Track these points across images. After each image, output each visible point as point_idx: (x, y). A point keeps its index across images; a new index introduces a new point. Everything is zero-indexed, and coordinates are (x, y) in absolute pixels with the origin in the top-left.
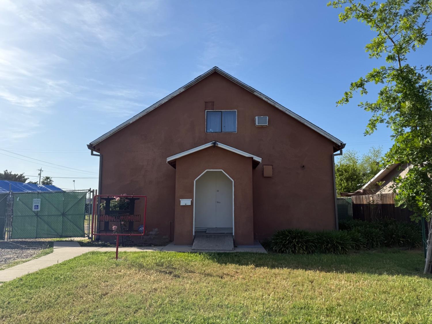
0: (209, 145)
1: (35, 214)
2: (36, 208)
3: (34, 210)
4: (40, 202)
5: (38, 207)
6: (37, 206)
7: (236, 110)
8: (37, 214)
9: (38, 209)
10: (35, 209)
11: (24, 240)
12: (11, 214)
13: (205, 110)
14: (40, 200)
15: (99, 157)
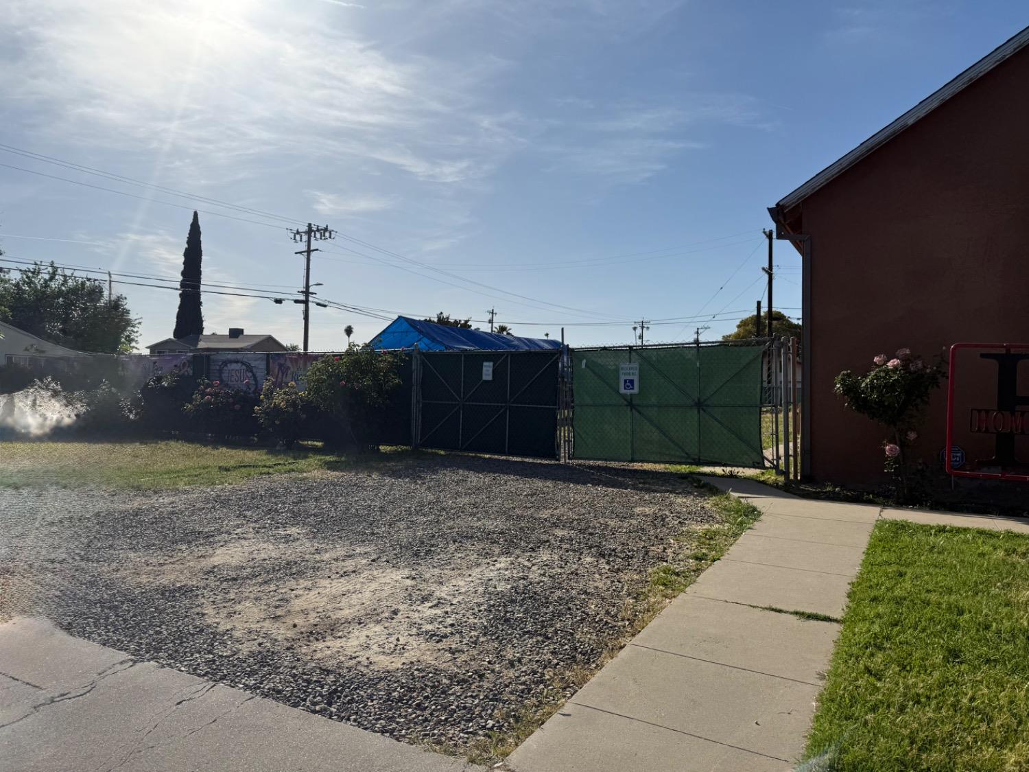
1: (626, 403)
2: (628, 386)
3: (622, 391)
4: (637, 372)
5: (633, 385)
6: (632, 382)
8: (631, 403)
9: (633, 389)
10: (625, 389)
11: (602, 463)
12: (569, 399)
14: (636, 365)
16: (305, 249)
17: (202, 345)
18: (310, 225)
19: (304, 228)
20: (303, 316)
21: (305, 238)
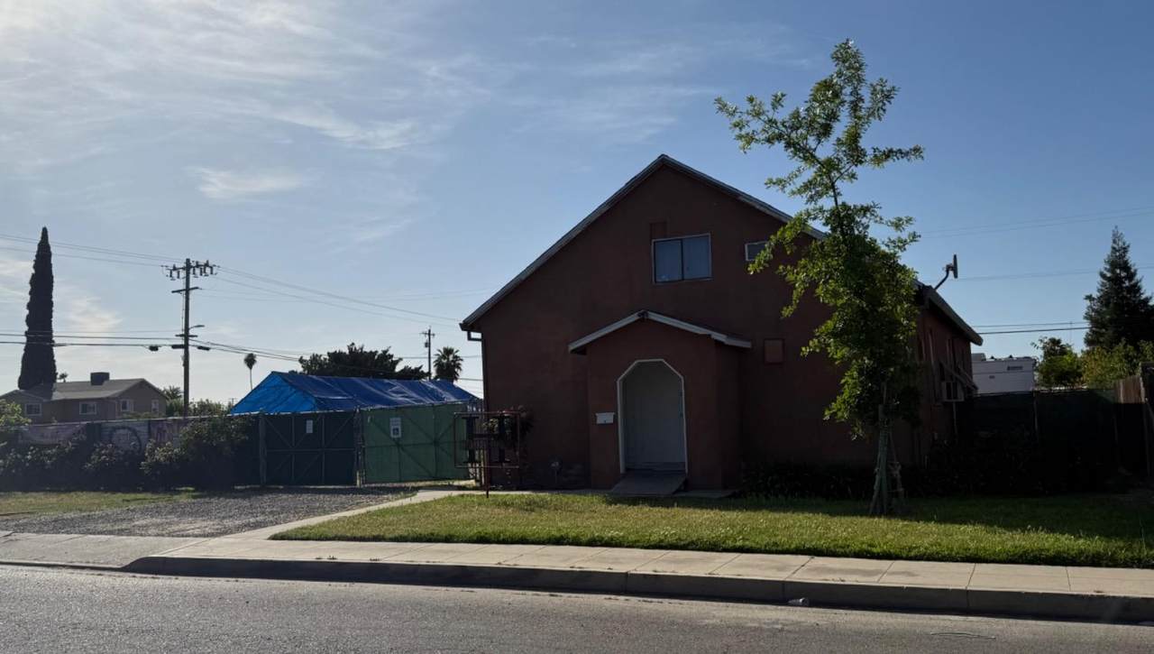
0: (633, 318)
1: (394, 444)
2: (395, 433)
3: (392, 435)
4: (399, 423)
5: (398, 432)
6: (397, 429)
7: (709, 234)
8: (398, 444)
9: (398, 434)
11: (383, 485)
12: (361, 443)
13: (651, 241)
14: (399, 419)
15: (480, 343)
16: (182, 286)
17: (57, 396)
18: (188, 260)
19: (182, 264)
20: (182, 363)
21: (183, 274)
